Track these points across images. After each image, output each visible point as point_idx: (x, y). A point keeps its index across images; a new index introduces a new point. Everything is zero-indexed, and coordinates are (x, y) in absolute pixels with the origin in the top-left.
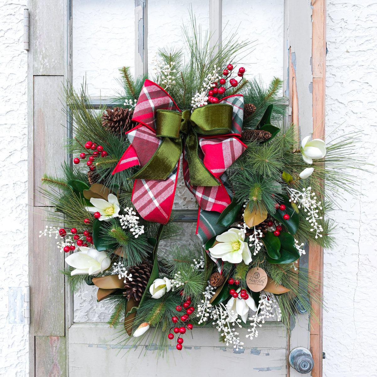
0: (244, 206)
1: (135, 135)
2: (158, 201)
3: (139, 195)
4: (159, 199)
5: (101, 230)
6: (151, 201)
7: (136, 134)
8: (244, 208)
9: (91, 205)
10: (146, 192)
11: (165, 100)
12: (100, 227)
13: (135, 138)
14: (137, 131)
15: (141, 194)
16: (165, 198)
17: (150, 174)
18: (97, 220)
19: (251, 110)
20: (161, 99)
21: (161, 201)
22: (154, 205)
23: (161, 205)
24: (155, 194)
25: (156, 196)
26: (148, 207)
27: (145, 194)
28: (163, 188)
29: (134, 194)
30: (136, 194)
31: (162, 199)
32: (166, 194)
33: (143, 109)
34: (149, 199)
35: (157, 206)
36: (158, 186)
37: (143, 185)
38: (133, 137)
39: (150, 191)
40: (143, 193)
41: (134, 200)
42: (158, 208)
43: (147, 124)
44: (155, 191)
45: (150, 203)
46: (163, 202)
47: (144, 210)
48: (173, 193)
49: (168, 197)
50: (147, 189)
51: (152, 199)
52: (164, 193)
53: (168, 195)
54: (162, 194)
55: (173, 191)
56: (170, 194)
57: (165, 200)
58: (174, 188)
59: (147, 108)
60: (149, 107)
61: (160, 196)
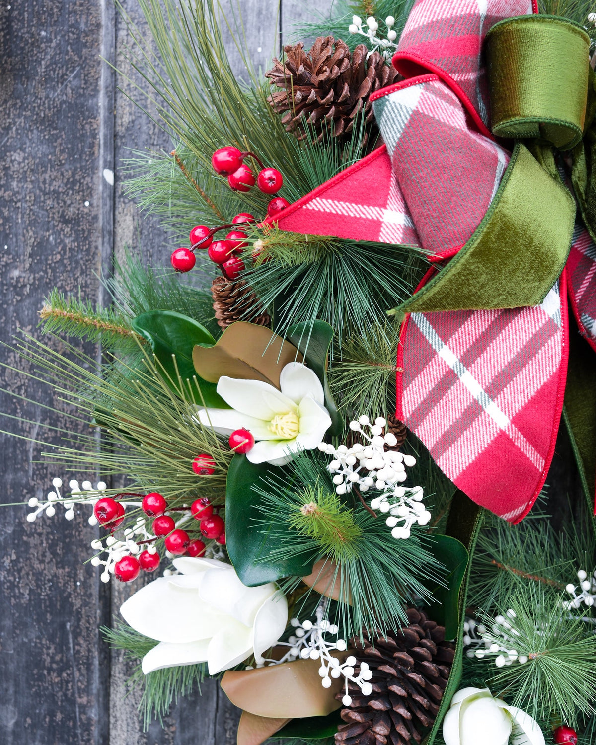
1: (416, 104)
2: (505, 408)
3: (424, 393)
4: (509, 398)
5: (258, 499)
6: (473, 411)
7: (423, 101)
9: (221, 404)
10: (449, 378)
12: (252, 488)
13: (417, 120)
14: (426, 89)
15: (431, 386)
16: (532, 392)
17: (482, 286)
18: (240, 461)
21: (518, 407)
22: (489, 423)
23: (518, 420)
24: (489, 380)
25: (494, 390)
26: (467, 433)
27: (449, 388)
28: (518, 355)
29: (405, 392)
30: (414, 389)
31: (519, 399)
32: (531, 375)
33: (446, 17)
34: (465, 405)
35: (503, 428)
36: (495, 348)
37: (434, 353)
38: (408, 112)
39: (466, 371)
40: (438, 382)
41: (413, 415)
42: (507, 432)
43: (456, 77)
44: (485, 371)
45: (473, 420)
46: (526, 408)
47: (452, 449)
48: (558, 366)
49: (542, 387)
50: (451, 367)
51: (480, 403)
52: (525, 371)
53: (542, 379)
54: (514, 379)
55: (557, 360)
56: (548, 373)
57: (530, 398)
58: (560, 348)
59: (463, 13)
60: (472, 12)
61: (508, 386)
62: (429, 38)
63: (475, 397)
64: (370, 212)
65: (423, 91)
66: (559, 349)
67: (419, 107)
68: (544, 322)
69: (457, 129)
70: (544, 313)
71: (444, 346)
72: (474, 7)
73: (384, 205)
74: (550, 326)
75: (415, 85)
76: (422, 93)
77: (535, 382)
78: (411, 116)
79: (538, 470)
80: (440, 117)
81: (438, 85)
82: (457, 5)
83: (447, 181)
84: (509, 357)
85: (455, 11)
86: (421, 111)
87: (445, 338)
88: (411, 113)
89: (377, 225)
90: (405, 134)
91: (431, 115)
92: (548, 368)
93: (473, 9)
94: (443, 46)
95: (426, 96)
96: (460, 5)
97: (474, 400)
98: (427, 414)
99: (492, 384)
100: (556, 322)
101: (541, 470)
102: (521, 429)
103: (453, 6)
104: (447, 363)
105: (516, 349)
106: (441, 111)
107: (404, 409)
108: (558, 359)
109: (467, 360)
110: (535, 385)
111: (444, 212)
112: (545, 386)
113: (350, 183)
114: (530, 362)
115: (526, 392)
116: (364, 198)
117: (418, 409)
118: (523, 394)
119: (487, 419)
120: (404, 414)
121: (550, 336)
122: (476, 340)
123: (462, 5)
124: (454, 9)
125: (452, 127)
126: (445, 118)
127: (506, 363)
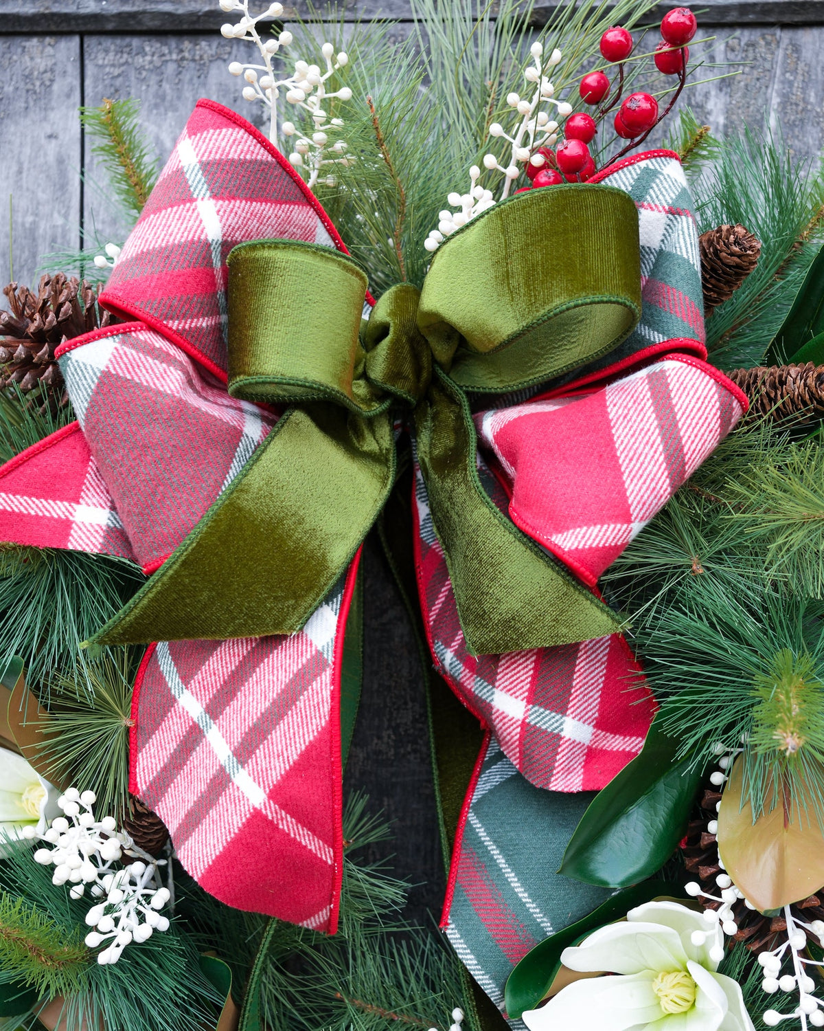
0: (717, 778)
2: (258, 778)
3: (165, 756)
4: (262, 763)
6: (220, 782)
7: (117, 357)
8: (718, 790)
10: (194, 735)
11: (288, 221)
13: (108, 383)
14: (123, 342)
15: (172, 746)
16: (294, 754)
17: (205, 607)
19: (732, 254)
20: (268, 209)
21: (275, 776)
22: (240, 799)
23: (276, 794)
24: (237, 738)
25: (244, 753)
26: (212, 813)
27: (194, 749)
28: (274, 702)
29: (140, 755)
30: (152, 751)
31: (277, 764)
32: (292, 731)
33: (160, 246)
34: (212, 772)
35: (257, 806)
36: (247, 693)
37: (173, 700)
38: (95, 374)
39: (213, 726)
40: (181, 742)
41: (150, 787)
42: (264, 812)
43: (174, 325)
44: (234, 725)
45: (220, 795)
46: (288, 776)
47: (195, 835)
48: (327, 718)
49: (307, 747)
50: (196, 720)
51: (227, 770)
52: (282, 726)
53: (306, 736)
54: (269, 737)
55: (326, 710)
56: (315, 727)
57: (291, 763)
58: (329, 693)
59: (183, 240)
60: (196, 239)
61: (261, 746)
62: (136, 273)
63: (222, 763)
64: (56, 509)
65: (118, 346)
66: (327, 694)
67: (110, 366)
68: (309, 657)
69: (167, 395)
70: (311, 644)
71: (185, 691)
72: (199, 232)
73: (76, 499)
74: (317, 661)
75: (107, 337)
76: (116, 348)
77: (297, 740)
78: (99, 378)
79: (326, 863)
80: (143, 379)
81: (145, 336)
82: (176, 230)
83: (150, 464)
84: (264, 705)
85: (172, 238)
86: (114, 372)
87: (186, 679)
88: (99, 374)
89: (65, 525)
90: (93, 404)
91: (129, 377)
92: (314, 721)
93: (197, 234)
94: (153, 284)
95: (121, 352)
96: (179, 229)
97: (221, 766)
98: (168, 786)
99: (242, 744)
100: (325, 656)
101: (329, 862)
102: (283, 806)
103: (170, 231)
104: (190, 714)
105: (272, 695)
106: (144, 371)
107: (138, 779)
108: (326, 708)
109: (214, 710)
110: (298, 745)
111: (148, 506)
112: (311, 747)
113: (29, 470)
114: (290, 712)
115: (285, 755)
116: (49, 490)
117: (157, 779)
118: (281, 758)
119: (236, 793)
120: (139, 786)
121: (316, 676)
122: (224, 681)
123: (182, 230)
124: (171, 235)
125: (160, 392)
126: (149, 380)
127: (259, 714)
